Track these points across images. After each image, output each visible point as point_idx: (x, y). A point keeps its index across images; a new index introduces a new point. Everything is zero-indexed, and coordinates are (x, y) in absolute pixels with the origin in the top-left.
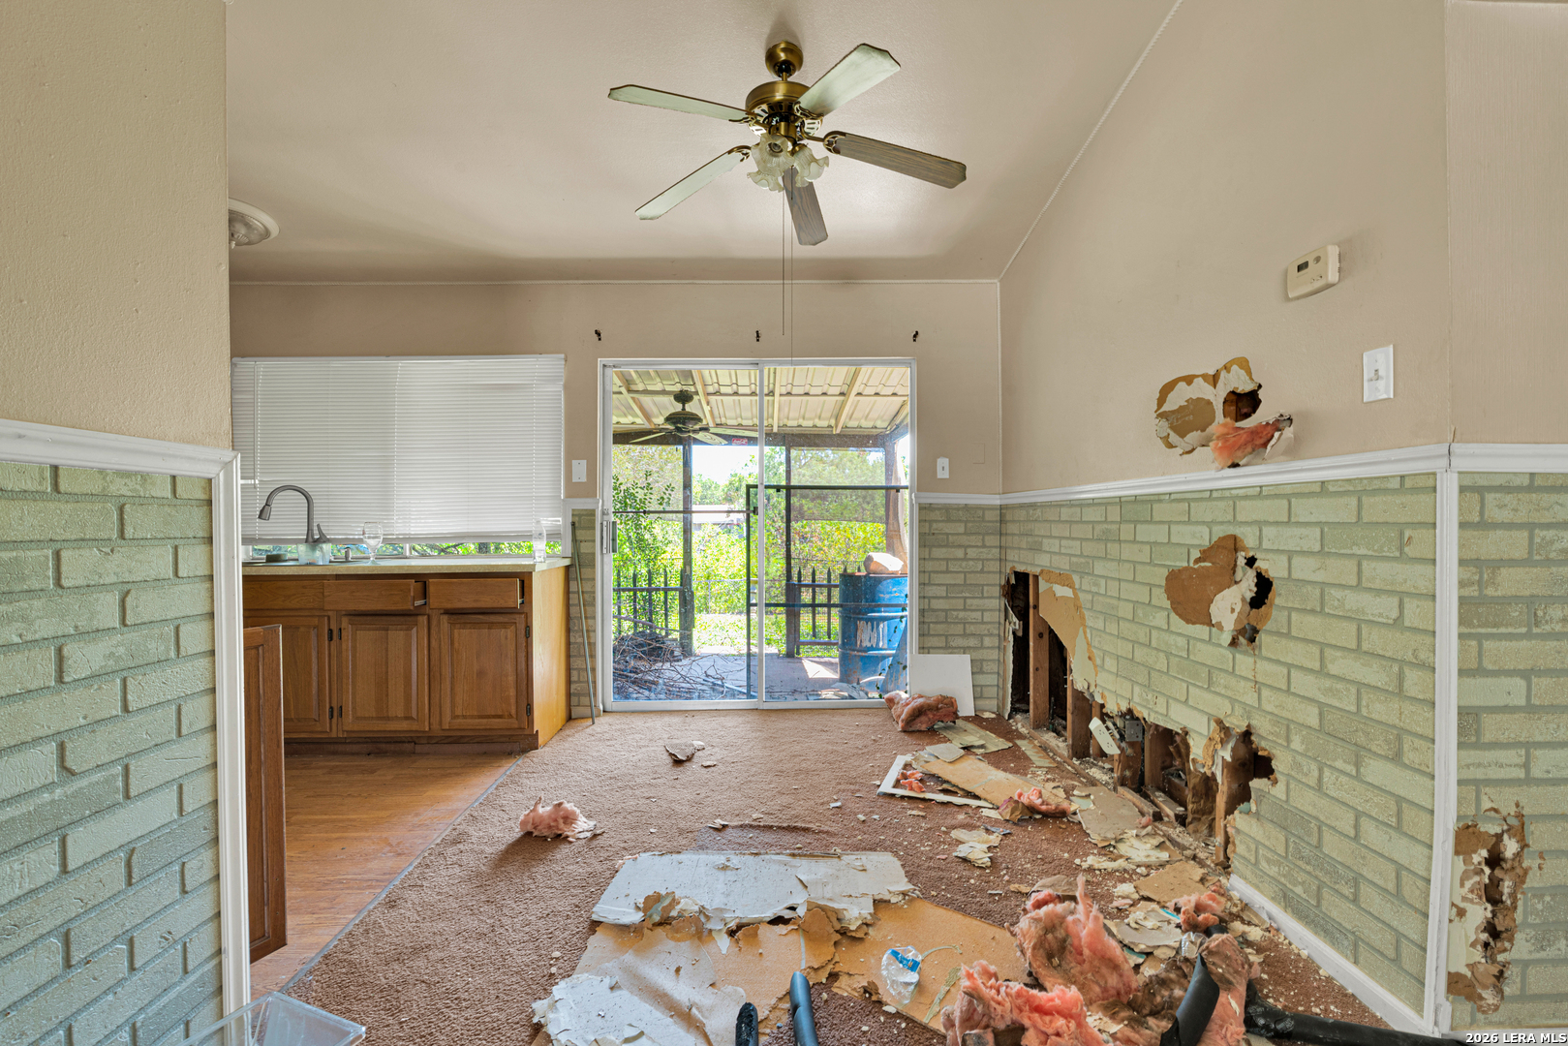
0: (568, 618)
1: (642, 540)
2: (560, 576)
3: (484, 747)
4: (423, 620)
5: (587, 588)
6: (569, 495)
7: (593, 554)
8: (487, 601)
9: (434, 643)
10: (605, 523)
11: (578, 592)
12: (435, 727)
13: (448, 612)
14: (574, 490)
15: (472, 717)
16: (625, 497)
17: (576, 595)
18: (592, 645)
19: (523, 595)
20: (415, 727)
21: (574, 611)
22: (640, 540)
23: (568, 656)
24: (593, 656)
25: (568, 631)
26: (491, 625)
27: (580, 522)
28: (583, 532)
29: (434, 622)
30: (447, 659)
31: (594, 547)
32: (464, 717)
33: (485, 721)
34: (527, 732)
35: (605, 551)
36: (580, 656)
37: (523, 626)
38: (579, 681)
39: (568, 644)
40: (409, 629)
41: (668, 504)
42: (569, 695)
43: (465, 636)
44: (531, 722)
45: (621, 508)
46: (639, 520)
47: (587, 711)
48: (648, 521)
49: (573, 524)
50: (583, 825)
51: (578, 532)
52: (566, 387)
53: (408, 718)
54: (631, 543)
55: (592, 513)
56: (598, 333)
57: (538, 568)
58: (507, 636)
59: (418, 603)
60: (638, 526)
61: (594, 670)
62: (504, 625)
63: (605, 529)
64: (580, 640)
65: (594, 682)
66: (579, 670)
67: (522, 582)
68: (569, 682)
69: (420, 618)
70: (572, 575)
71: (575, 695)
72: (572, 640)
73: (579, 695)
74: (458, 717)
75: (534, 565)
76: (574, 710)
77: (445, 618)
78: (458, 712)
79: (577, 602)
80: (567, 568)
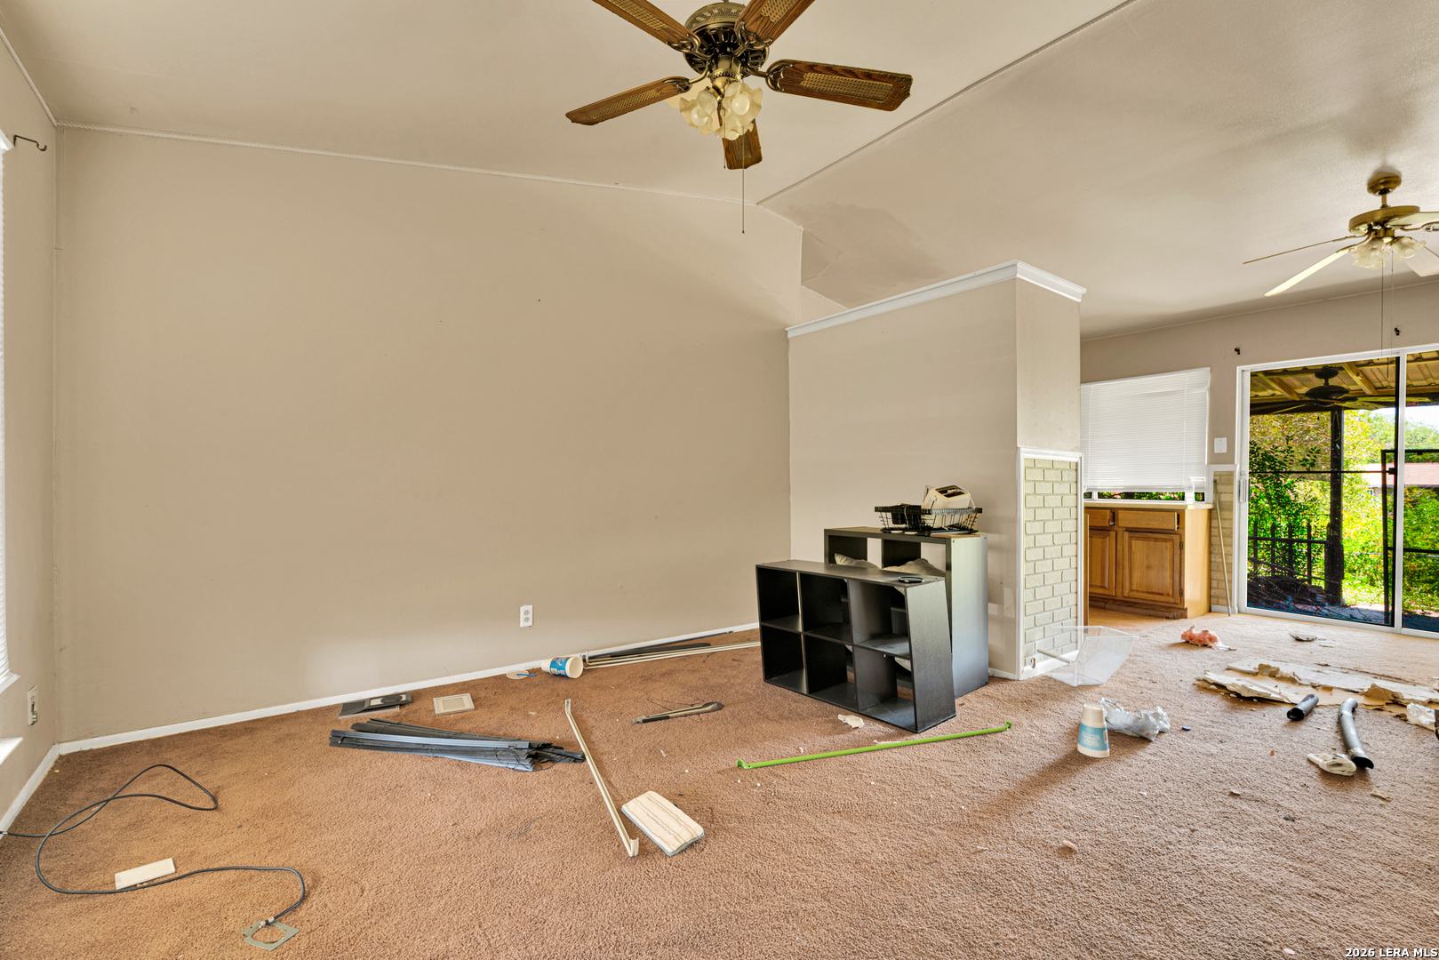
0: (1210, 544)
1: (1283, 497)
2: (1204, 516)
3: (1150, 612)
4: (1113, 533)
5: (1227, 524)
6: (1211, 462)
7: (1232, 502)
8: (1154, 525)
9: (1119, 547)
10: (1242, 481)
11: (1218, 527)
12: (1119, 594)
13: (1129, 530)
14: (1215, 458)
15: (1143, 592)
16: (1264, 460)
17: (1217, 530)
18: (1230, 565)
19: (1178, 523)
20: (1107, 592)
21: (1214, 540)
22: (1279, 496)
23: (1210, 570)
24: (1230, 572)
25: (1210, 553)
26: (1156, 540)
27: (1220, 479)
28: (1223, 487)
29: (1119, 535)
30: (1127, 557)
31: (1232, 497)
32: (1137, 591)
33: (1151, 596)
34: (1180, 606)
35: (1241, 501)
36: (1219, 571)
37: (1178, 543)
38: (1218, 588)
39: (1210, 562)
40: (1105, 538)
41: (1312, 465)
42: (1210, 596)
43: (1138, 545)
44: (1182, 601)
45: (1258, 468)
46: (1278, 480)
47: (1225, 608)
48: (1289, 480)
49: (1215, 482)
50: (1220, 644)
51: (1219, 487)
52: (1212, 390)
53: (1103, 587)
54: (1269, 499)
55: (1231, 474)
56: (1237, 350)
57: (1189, 508)
58: (1166, 548)
59: (1111, 523)
60: (1278, 485)
61: (1230, 582)
62: (1165, 540)
63: (1242, 485)
64: (1219, 560)
65: (1230, 590)
66: (1218, 580)
67: (1178, 515)
68: (1210, 588)
69: (1111, 532)
70: (1214, 516)
71: (1214, 597)
72: (1213, 559)
73: (1218, 597)
74: (1133, 591)
75: (1186, 506)
76: (1212, 606)
77: (1126, 534)
78: (1134, 588)
79: (1217, 534)
80: (1210, 511)
